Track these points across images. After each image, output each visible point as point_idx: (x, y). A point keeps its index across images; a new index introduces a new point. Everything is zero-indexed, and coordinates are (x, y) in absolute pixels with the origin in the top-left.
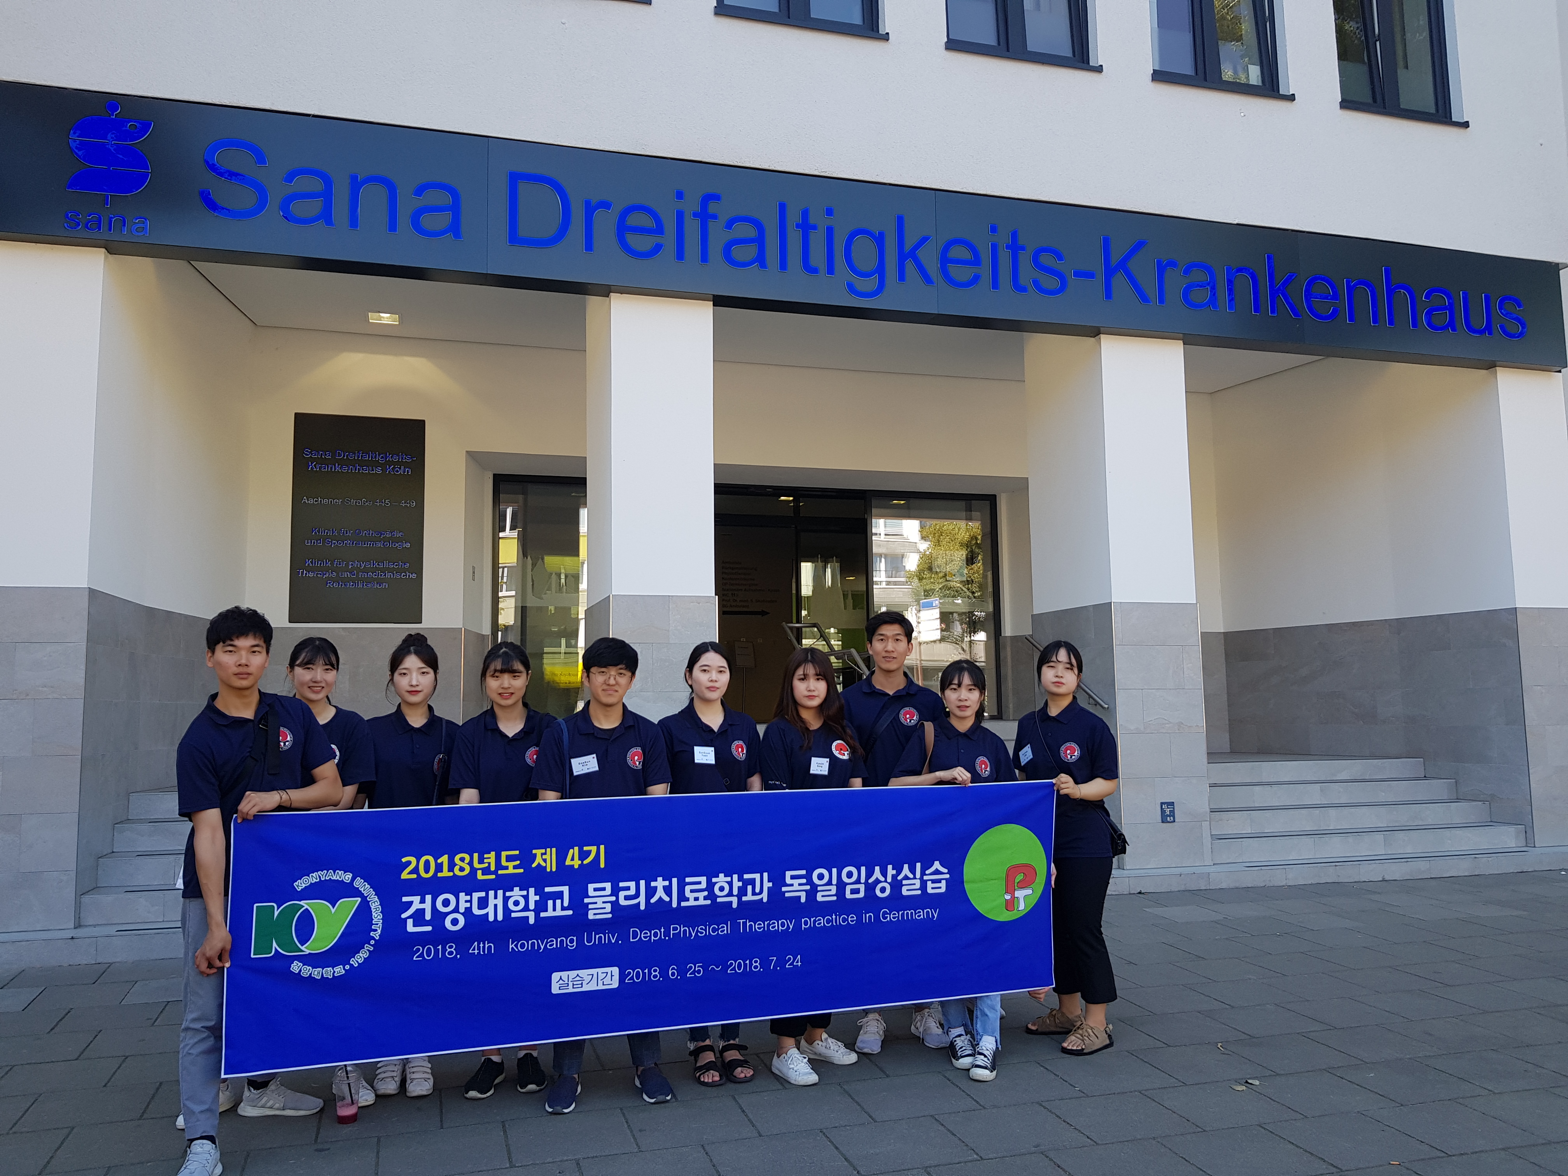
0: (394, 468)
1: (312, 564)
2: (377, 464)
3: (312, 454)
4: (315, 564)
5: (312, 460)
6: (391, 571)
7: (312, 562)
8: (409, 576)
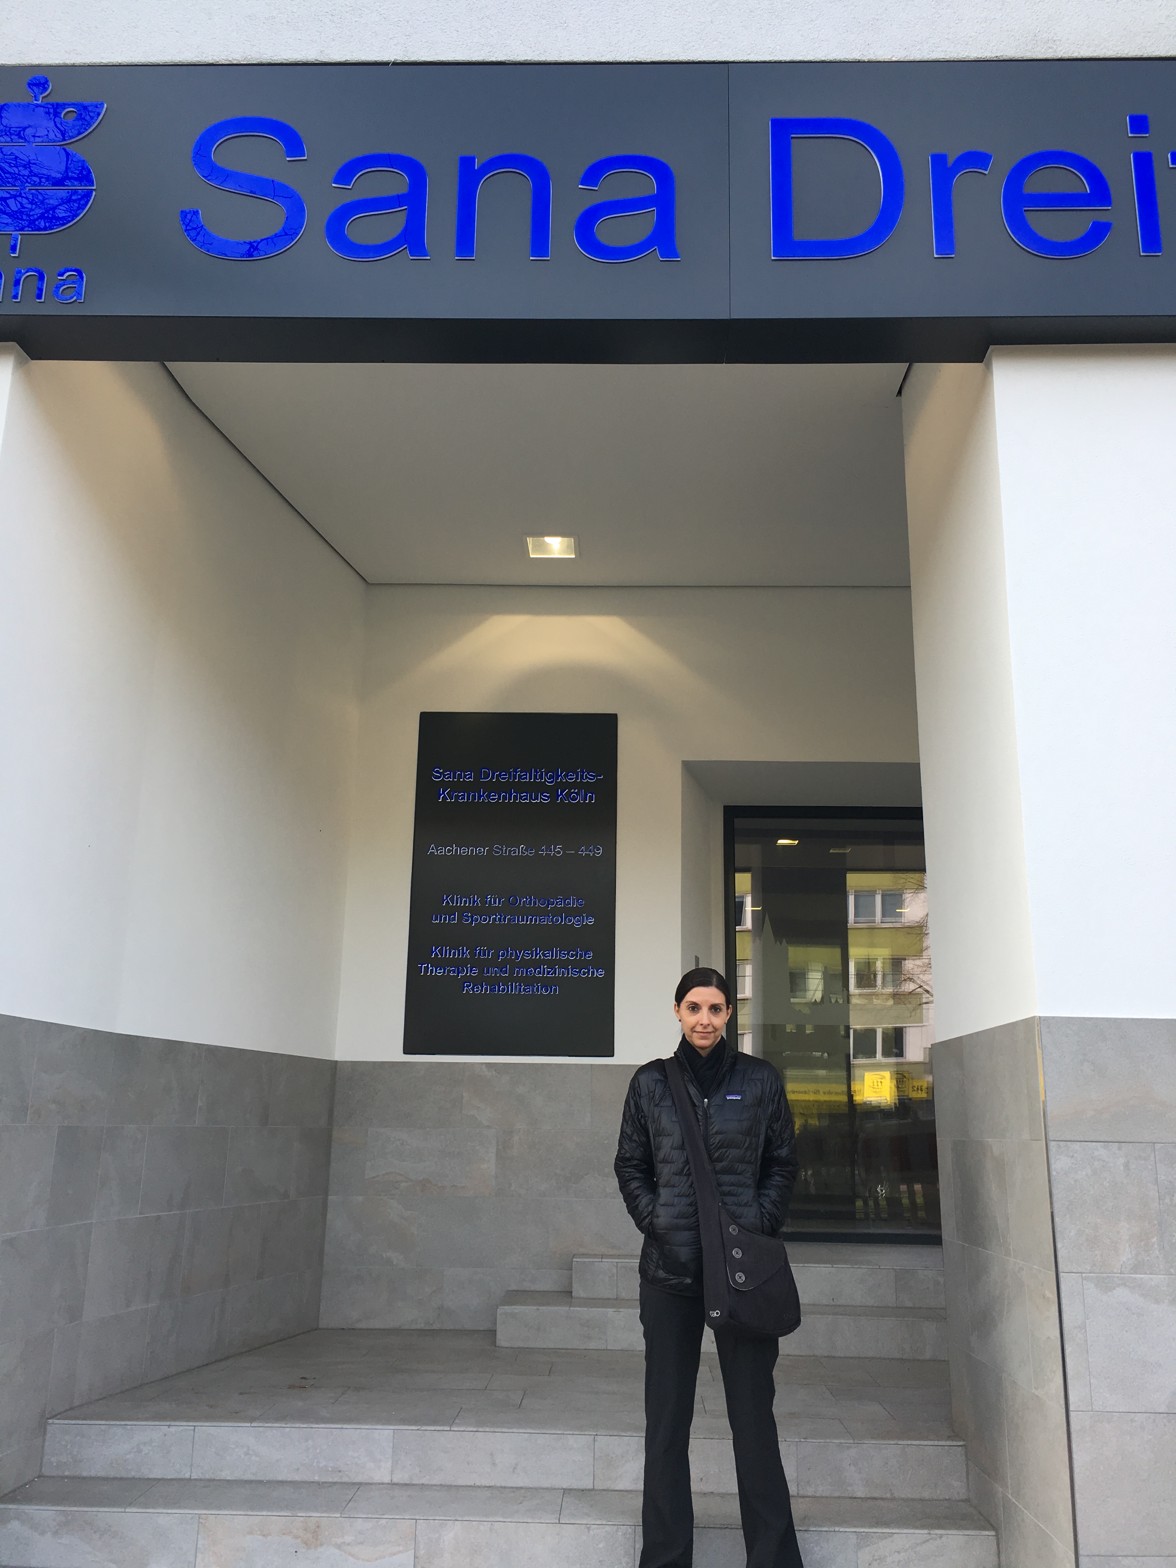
0: (569, 794)
1: (442, 955)
2: (541, 788)
3: (444, 776)
4: (446, 955)
5: (445, 785)
6: (564, 964)
7: (441, 951)
8: (593, 973)
